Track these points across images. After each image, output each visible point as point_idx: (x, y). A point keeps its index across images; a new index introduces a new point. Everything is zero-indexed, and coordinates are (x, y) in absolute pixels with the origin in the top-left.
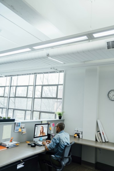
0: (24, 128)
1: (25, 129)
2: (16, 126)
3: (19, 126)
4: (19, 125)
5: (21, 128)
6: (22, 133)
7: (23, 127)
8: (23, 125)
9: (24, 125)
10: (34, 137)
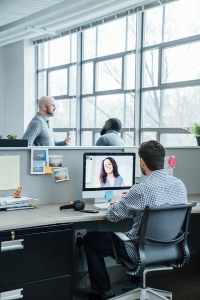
0: (60, 166)
1: (66, 168)
2: (34, 159)
3: (44, 159)
4: (42, 155)
5: (51, 165)
6: (57, 178)
7: (56, 162)
8: (57, 158)
9: (61, 156)
10: (85, 189)
